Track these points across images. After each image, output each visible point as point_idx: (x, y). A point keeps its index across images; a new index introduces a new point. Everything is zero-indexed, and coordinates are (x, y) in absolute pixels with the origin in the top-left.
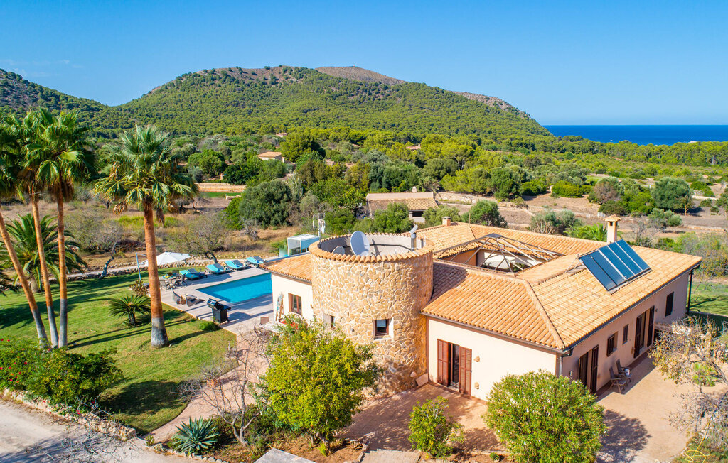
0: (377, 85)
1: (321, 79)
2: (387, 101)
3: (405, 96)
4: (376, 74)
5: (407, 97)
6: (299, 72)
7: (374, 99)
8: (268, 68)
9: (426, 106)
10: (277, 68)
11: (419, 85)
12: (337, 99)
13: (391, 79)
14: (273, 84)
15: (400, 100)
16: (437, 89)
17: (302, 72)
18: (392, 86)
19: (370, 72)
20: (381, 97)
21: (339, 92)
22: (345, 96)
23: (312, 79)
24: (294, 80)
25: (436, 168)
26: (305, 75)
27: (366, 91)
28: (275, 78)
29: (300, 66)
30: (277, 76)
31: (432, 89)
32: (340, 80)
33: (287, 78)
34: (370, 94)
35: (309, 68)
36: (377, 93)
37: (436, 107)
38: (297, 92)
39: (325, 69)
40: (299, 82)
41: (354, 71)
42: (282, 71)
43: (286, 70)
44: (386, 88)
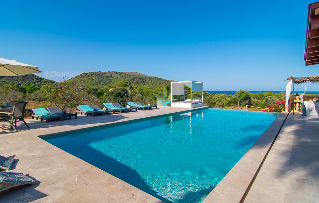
0: (143, 77)
1: (125, 75)
2: (146, 82)
4: (142, 74)
5: (152, 81)
6: (119, 73)
8: (109, 72)
9: (158, 83)
11: (156, 77)
13: (147, 76)
14: (110, 76)
15: (150, 82)
16: (161, 79)
18: (147, 78)
20: (144, 81)
21: (131, 79)
22: (133, 80)
23: (122, 75)
24: (117, 75)
27: (139, 79)
29: (119, 71)
30: (112, 74)
31: (159, 78)
32: (131, 76)
33: (115, 75)
34: (141, 80)
35: (122, 72)
37: (161, 84)
38: (118, 79)
39: (127, 72)
40: (119, 76)
41: (135, 73)
42: (113, 73)
43: (114, 73)
44: (145, 78)
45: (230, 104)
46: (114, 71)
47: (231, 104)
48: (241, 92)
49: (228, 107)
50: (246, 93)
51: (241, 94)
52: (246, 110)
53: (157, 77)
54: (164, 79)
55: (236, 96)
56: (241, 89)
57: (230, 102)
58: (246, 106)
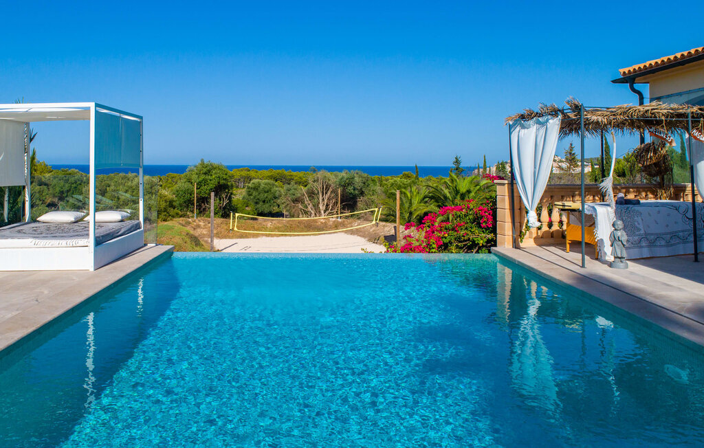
45: (172, 212)
47: (176, 210)
48: (205, 170)
49: (165, 220)
50: (220, 174)
51: (205, 174)
52: (236, 229)
55: (190, 181)
56: (202, 160)
57: (171, 204)
58: (234, 217)
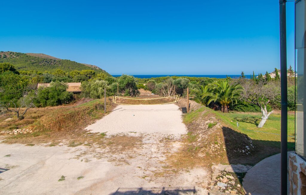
0: (51, 60)
1: (27, 57)
2: (55, 65)
3: (62, 64)
4: (51, 57)
5: (63, 64)
6: (17, 54)
7: (50, 65)
8: (3, 52)
9: (70, 67)
10: (7, 52)
11: (68, 60)
12: (34, 64)
13: (57, 58)
14: (4, 58)
15: (60, 65)
16: (74, 62)
17: (18, 54)
18: (57, 61)
19: (49, 56)
20: (53, 64)
21: (35, 62)
22: (38, 63)
23: (23, 57)
24: (15, 57)
25: (78, 79)
26: (20, 55)
27: (46, 62)
28: (5, 56)
29: (18, 52)
30: (7, 55)
31: (72, 62)
32: (36, 57)
33: (11, 56)
34: (48, 63)
35: (22, 53)
36: (51, 63)
37: (74, 68)
38: (16, 61)
39: (29, 54)
40: (17, 57)
41: (42, 55)
42: (9, 53)
43: (11, 53)
44: (55, 61)
46: (11, 51)
53: (70, 60)
54: (78, 62)
